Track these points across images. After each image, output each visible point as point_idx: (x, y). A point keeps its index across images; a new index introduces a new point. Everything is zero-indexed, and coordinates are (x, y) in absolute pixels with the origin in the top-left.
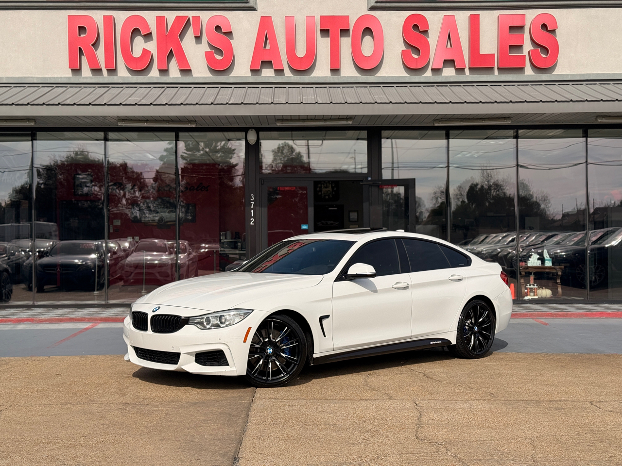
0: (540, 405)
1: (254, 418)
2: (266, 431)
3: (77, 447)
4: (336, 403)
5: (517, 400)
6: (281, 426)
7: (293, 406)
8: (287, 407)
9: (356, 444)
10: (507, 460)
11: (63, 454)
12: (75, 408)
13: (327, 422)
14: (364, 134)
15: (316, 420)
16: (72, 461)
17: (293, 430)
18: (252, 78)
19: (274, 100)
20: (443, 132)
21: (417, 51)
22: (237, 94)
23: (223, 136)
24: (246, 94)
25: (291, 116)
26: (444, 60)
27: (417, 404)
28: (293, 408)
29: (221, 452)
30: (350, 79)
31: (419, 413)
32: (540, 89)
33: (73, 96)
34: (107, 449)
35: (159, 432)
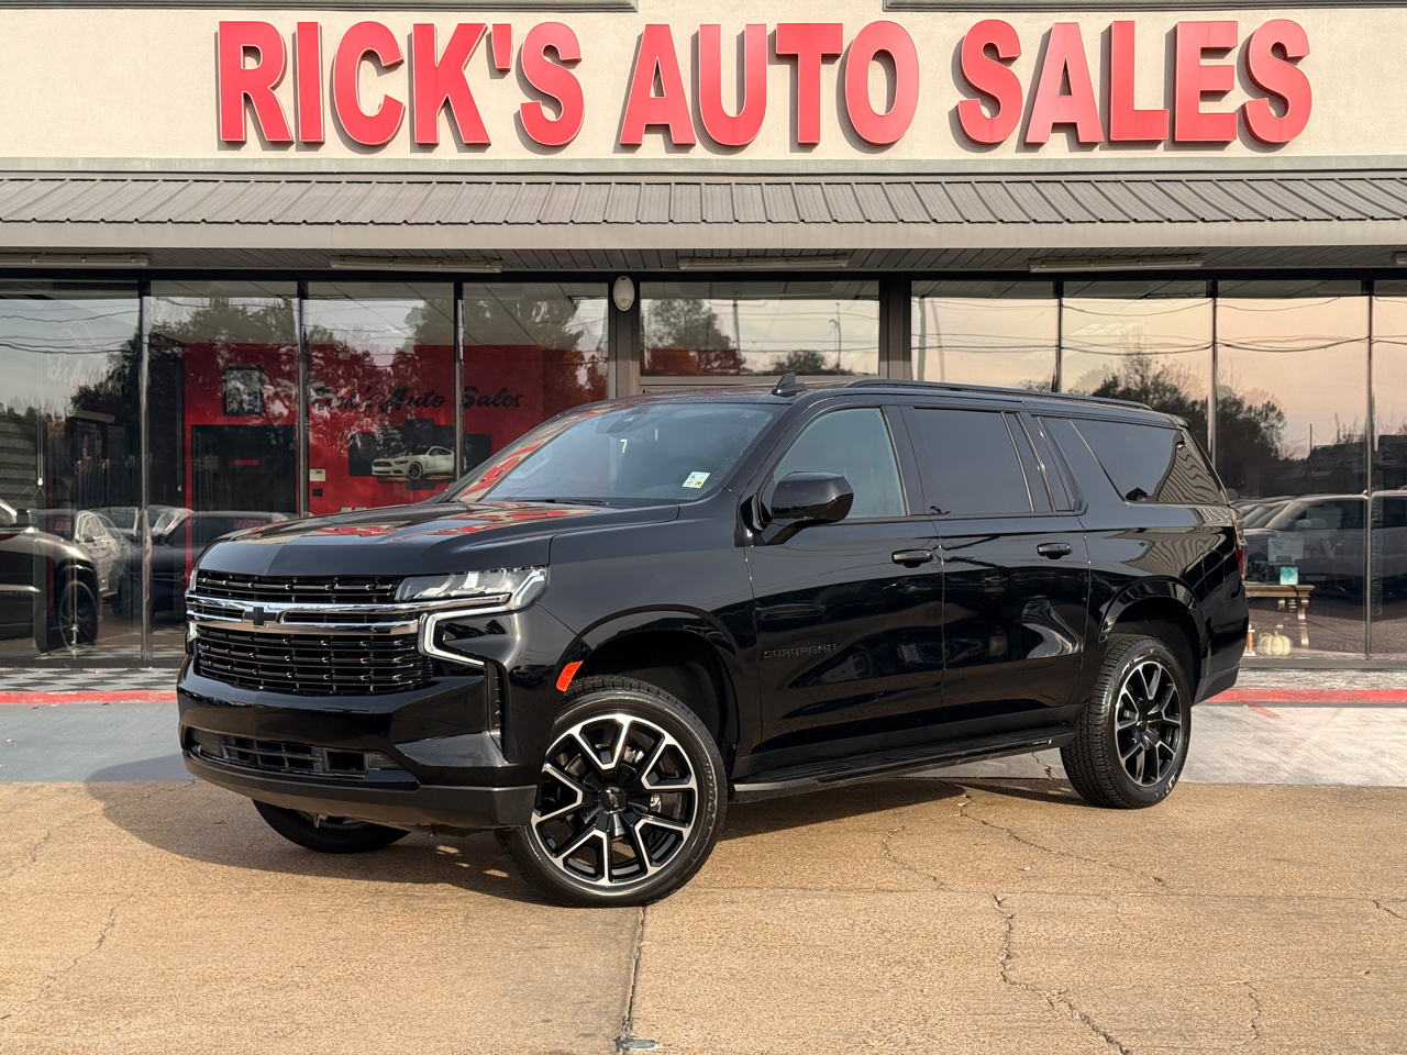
0: (1266, 908)
1: (653, 931)
2: (681, 959)
3: (287, 989)
4: (824, 897)
5: (1216, 896)
6: (713, 948)
7: (733, 902)
8: (721, 904)
9: (877, 991)
10: (1200, 1031)
11: (262, 1006)
13: (810, 942)
14: (874, 287)
15: (785, 936)
16: (284, 1021)
17: (739, 957)
18: (624, 161)
19: (674, 213)
20: (1050, 284)
21: (993, 102)
22: (592, 201)
23: (559, 290)
24: (613, 200)
25: (712, 250)
26: (1054, 124)
27: (999, 903)
28: (734, 907)
29: (593, 1006)
30: (842, 166)
31: (1007, 922)
32: (1269, 189)
33: (231, 203)
34: (354, 994)
35: (455, 958)
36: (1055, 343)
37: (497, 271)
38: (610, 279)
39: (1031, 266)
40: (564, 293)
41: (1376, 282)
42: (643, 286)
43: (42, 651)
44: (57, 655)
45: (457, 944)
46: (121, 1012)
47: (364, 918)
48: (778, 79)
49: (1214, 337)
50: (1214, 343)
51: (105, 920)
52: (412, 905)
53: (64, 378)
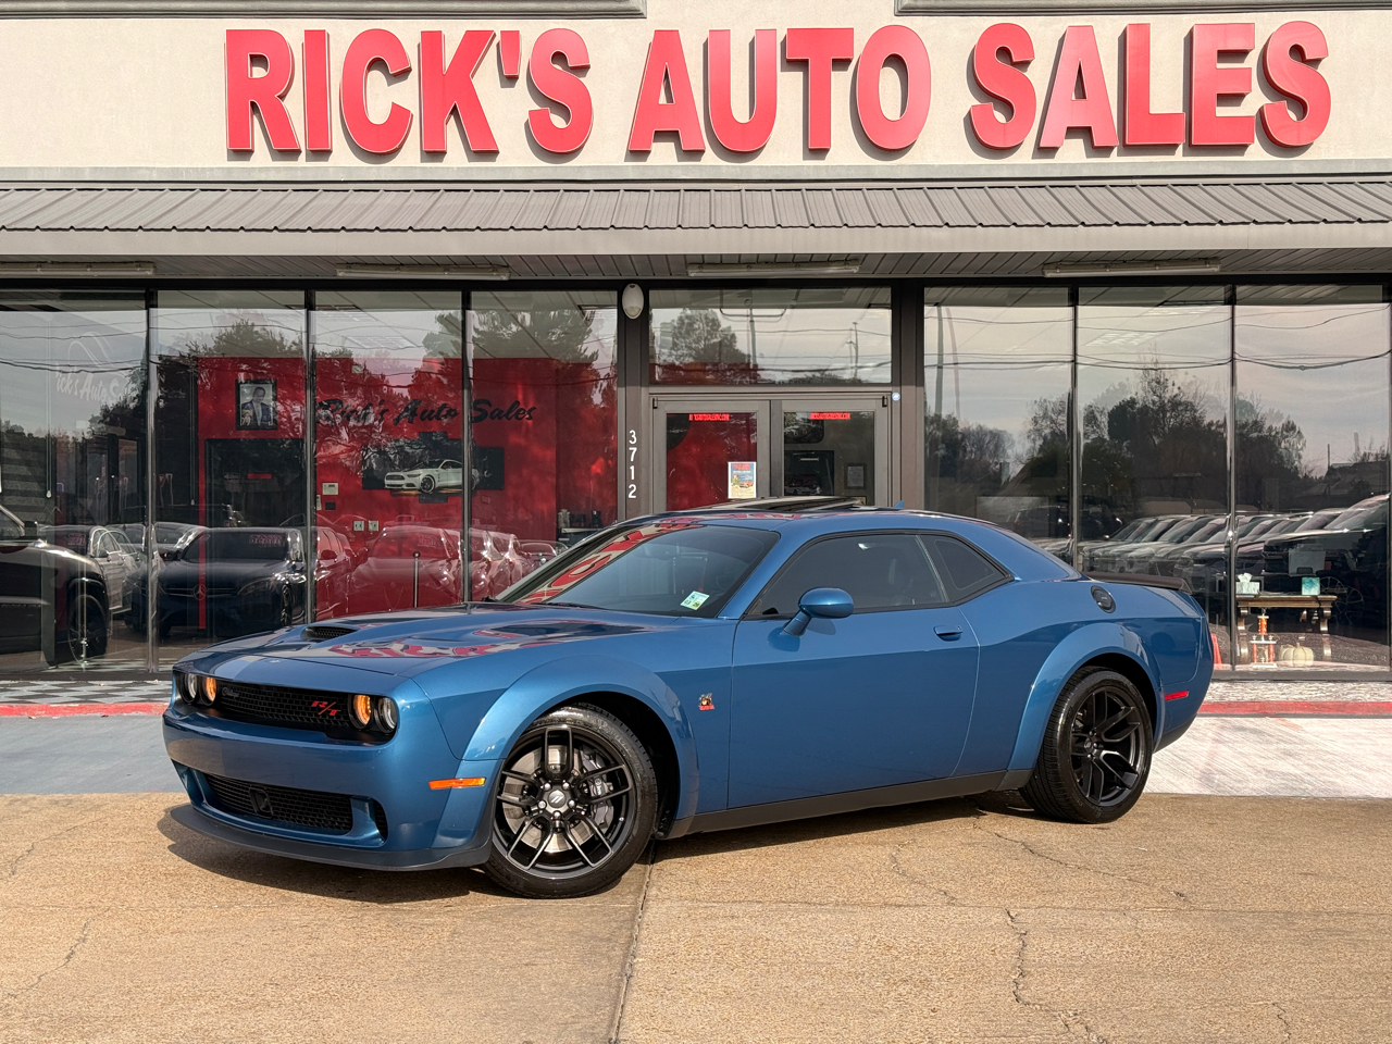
0: (1294, 924)
1: (647, 948)
2: (675, 976)
3: (257, 1008)
4: (829, 912)
5: (1241, 912)
6: (709, 965)
7: (733, 917)
8: (720, 919)
9: (882, 1012)
11: (229, 1026)
13: (813, 959)
14: (885, 294)
15: (786, 952)
17: (736, 975)
18: (634, 169)
19: (683, 218)
20: (1065, 291)
21: (1007, 107)
22: (601, 207)
23: (569, 300)
24: (621, 206)
25: (721, 255)
26: (1068, 128)
27: (1012, 918)
28: (734, 922)
29: (578, 1026)
30: (853, 172)
31: (1020, 939)
32: (1288, 193)
33: (237, 210)
34: (326, 1014)
35: (437, 976)
36: (1070, 358)
37: (504, 278)
38: (619, 286)
39: (1046, 271)
40: (574, 303)
42: (652, 293)
43: (51, 664)
44: (64, 668)
45: (441, 961)
46: (80, 1032)
47: (347, 933)
48: (790, 86)
49: (1233, 352)
50: (1233, 360)
51: (77, 935)
53: (74, 390)
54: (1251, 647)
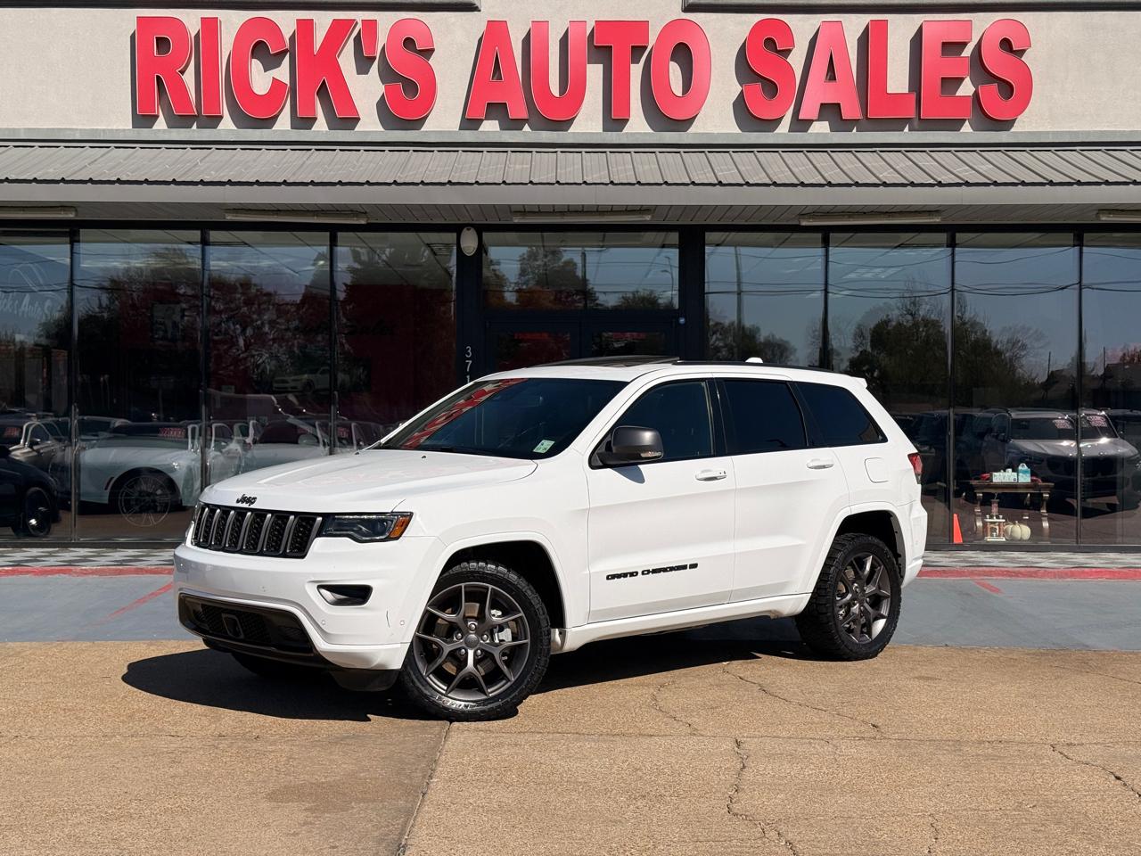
0: (960, 750)
1: (443, 770)
2: (461, 793)
3: (122, 819)
4: (594, 740)
5: (920, 740)
6: (490, 784)
7: (516, 745)
8: (506, 747)
9: (620, 822)
11: (96, 834)
12: (127, 743)
13: (573, 779)
14: (674, 237)
15: (553, 774)
17: (510, 792)
18: (469, 136)
19: (507, 175)
20: (819, 236)
21: (772, 86)
23: (419, 240)
24: (458, 164)
25: (539, 205)
26: (822, 104)
27: (739, 746)
28: (516, 749)
31: (741, 762)
33: (145, 164)
34: (177, 823)
37: (363, 222)
38: (458, 229)
39: (802, 221)
40: (424, 242)
41: (1085, 235)
42: (486, 235)
49: (953, 283)
50: (953, 290)
52: (245, 747)
53: (13, 310)
54: (985, 524)
